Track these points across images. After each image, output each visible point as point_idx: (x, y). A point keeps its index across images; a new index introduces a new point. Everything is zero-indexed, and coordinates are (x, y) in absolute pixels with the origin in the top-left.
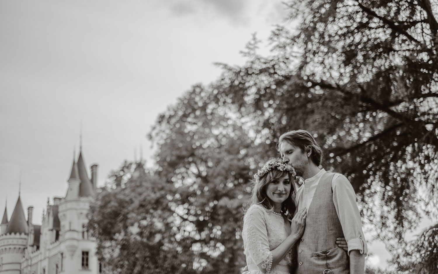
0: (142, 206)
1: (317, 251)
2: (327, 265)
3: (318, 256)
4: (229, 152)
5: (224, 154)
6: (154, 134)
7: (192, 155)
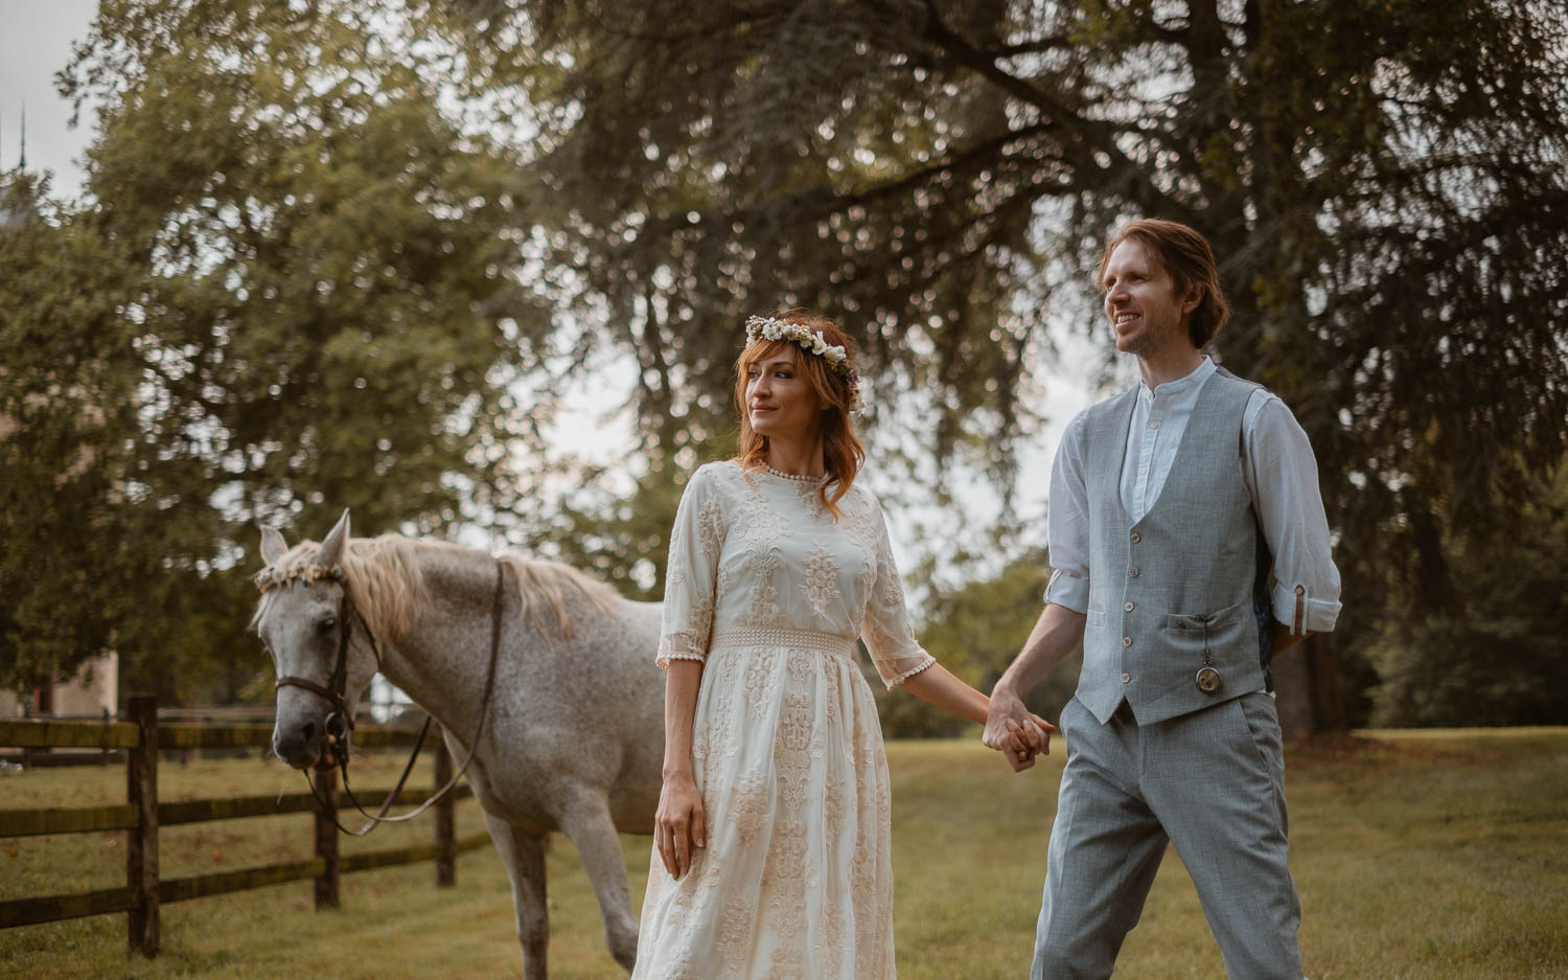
0: (34, 339)
1: (1178, 611)
2: (1207, 656)
3: (1182, 626)
4: (367, 164)
5: (350, 172)
6: (81, 74)
7: (232, 164)
